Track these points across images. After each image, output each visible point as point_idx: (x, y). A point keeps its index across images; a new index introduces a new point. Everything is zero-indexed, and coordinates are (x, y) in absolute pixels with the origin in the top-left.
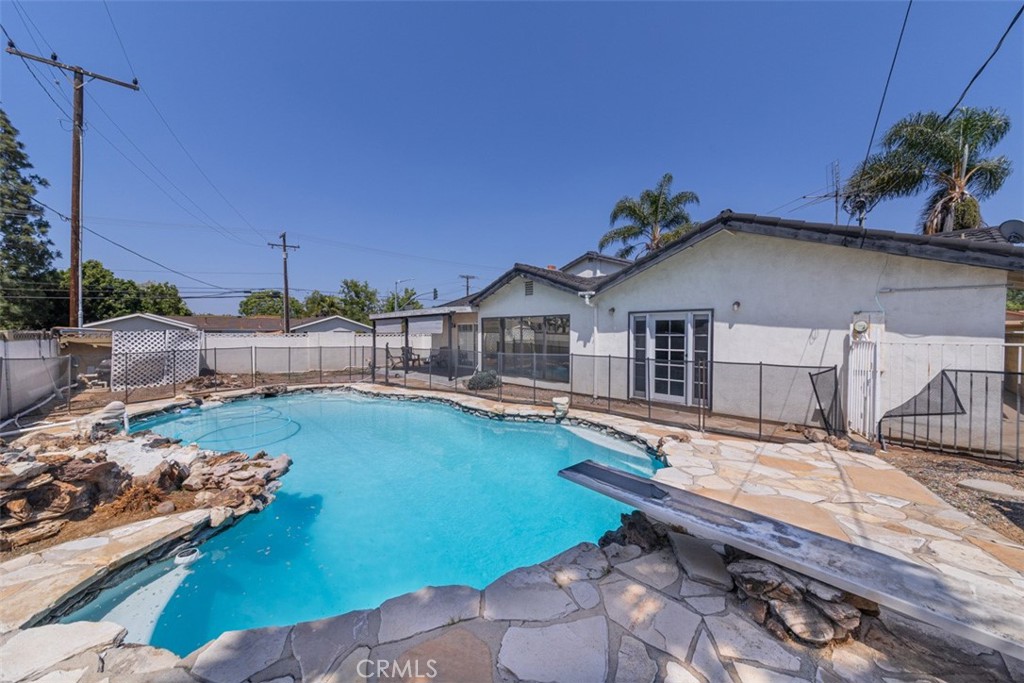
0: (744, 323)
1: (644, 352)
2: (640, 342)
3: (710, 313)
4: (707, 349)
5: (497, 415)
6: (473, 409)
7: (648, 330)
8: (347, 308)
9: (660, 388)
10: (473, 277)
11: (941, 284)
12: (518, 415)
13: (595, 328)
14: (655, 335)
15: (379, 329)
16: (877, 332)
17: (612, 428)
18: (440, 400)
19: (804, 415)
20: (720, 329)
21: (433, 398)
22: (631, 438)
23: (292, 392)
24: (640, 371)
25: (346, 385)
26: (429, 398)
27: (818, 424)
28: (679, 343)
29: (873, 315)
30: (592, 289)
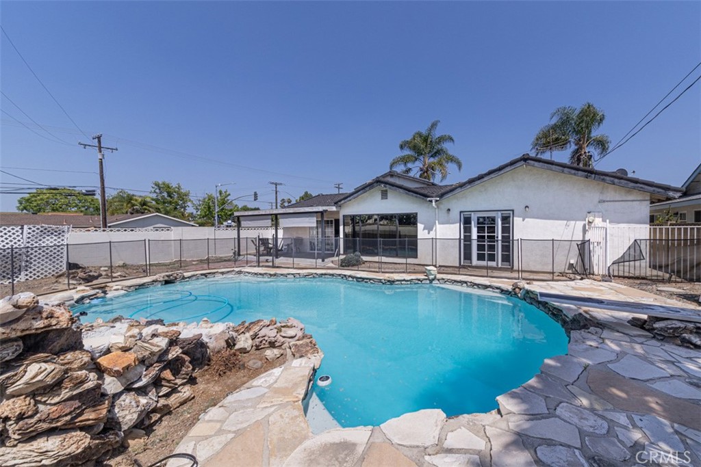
0: (531, 218)
1: (470, 236)
2: (468, 230)
3: (511, 212)
4: (509, 233)
5: (389, 281)
6: (367, 279)
7: (473, 223)
8: (160, 207)
9: (481, 257)
10: (281, 184)
11: (625, 198)
12: (404, 280)
13: (437, 222)
14: (477, 225)
15: (243, 223)
16: (598, 221)
17: (471, 282)
18: (333, 275)
19: (564, 267)
20: (517, 221)
21: (325, 274)
22: (486, 287)
23: (189, 277)
24: (468, 248)
25: (237, 269)
26: (322, 274)
27: (570, 271)
28: (492, 230)
29: (596, 214)
30: (436, 196)
